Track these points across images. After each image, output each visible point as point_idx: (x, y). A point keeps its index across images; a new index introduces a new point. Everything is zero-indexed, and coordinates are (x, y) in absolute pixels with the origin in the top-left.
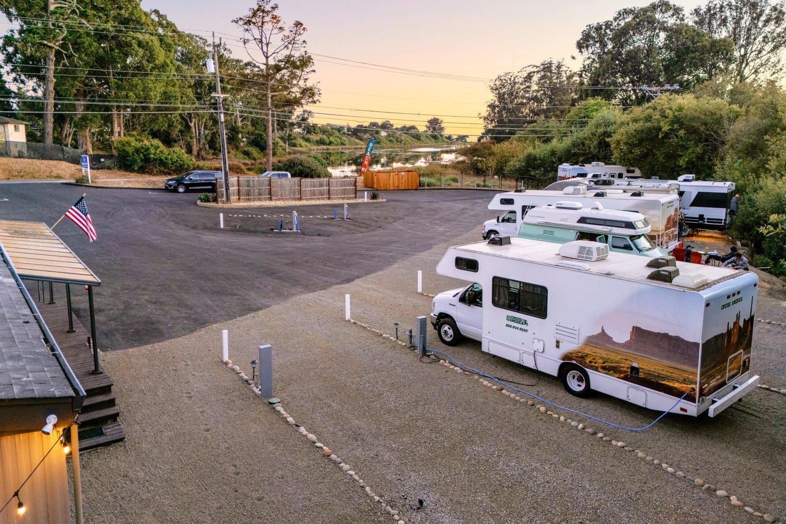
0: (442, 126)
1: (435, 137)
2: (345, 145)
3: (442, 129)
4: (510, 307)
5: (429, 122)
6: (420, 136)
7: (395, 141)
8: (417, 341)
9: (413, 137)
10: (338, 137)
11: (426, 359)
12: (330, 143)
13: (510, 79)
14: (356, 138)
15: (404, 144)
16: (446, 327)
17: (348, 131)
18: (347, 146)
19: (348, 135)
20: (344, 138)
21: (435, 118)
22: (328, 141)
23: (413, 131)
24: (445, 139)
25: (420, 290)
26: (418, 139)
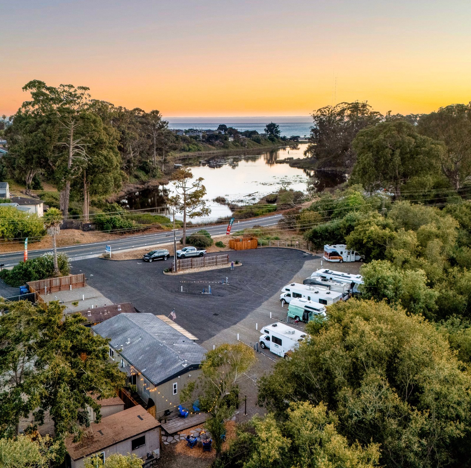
0: (278, 130)
1: (272, 140)
2: (200, 151)
3: (278, 132)
4: (275, 342)
5: (267, 126)
6: (260, 140)
7: (240, 145)
8: (256, 348)
9: (255, 141)
10: (195, 145)
11: (258, 353)
12: (190, 150)
13: (329, 111)
14: (210, 144)
15: (247, 148)
16: (263, 345)
17: (203, 138)
18: (203, 152)
19: (203, 141)
20: (200, 145)
21: (272, 123)
22: (187, 148)
23: (254, 136)
24: (280, 140)
25: (257, 329)
26: (258, 143)
